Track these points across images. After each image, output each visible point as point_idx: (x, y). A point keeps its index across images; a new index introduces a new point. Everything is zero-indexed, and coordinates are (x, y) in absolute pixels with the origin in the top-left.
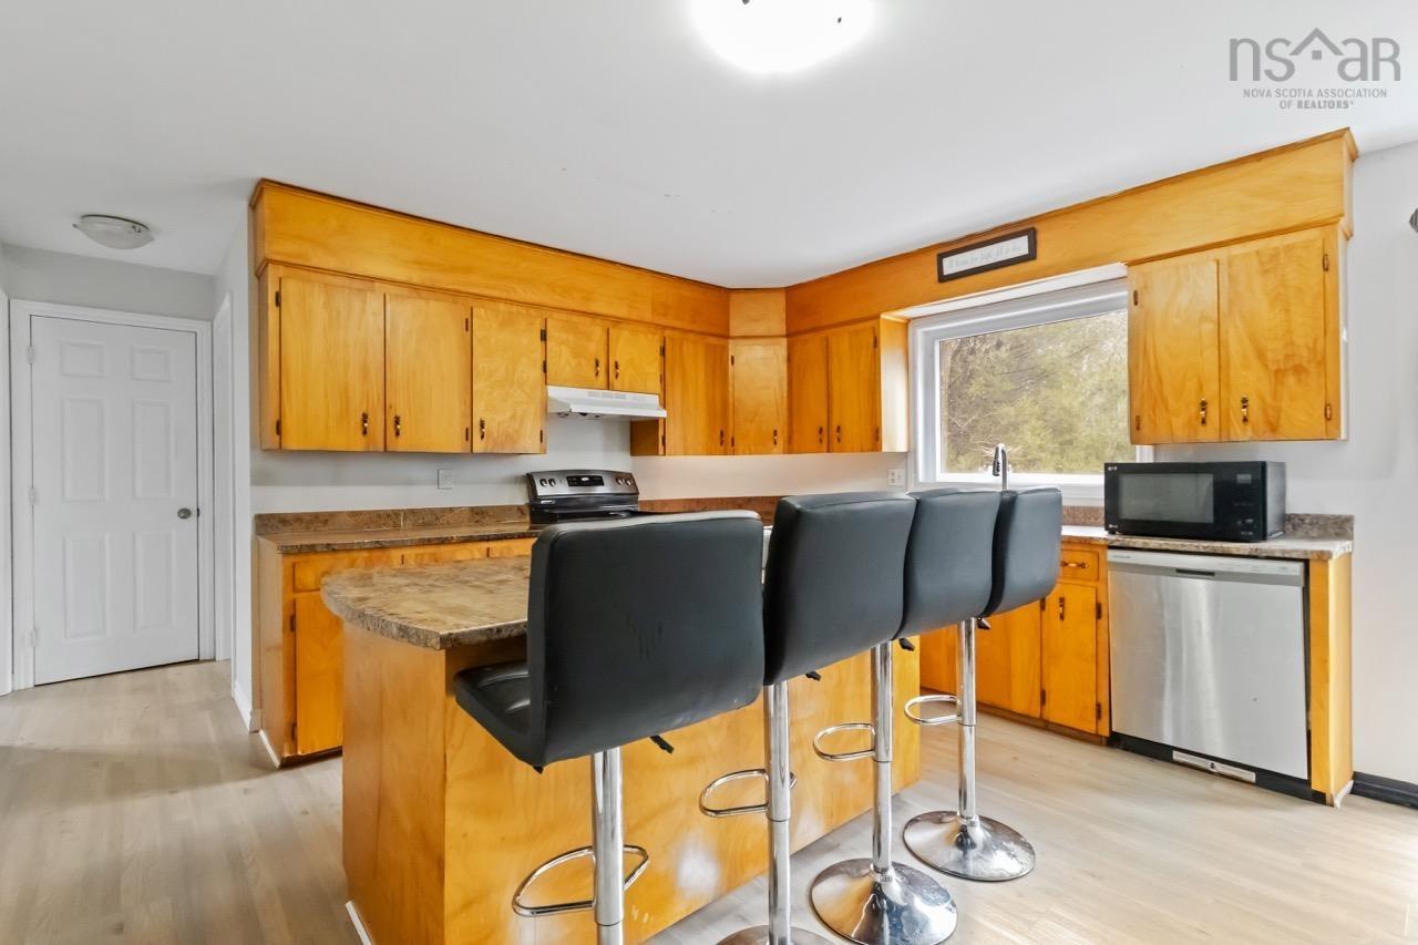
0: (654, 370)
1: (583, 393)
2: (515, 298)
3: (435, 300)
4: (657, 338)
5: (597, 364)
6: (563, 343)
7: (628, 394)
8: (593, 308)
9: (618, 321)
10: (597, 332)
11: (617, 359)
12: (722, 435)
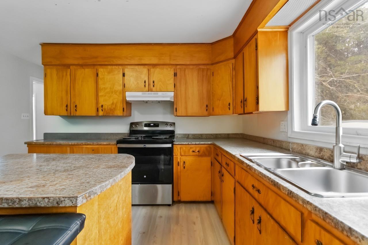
0: (172, 82)
1: (140, 94)
2: (114, 64)
3: (87, 68)
4: (172, 69)
5: (145, 83)
6: (131, 76)
7: (159, 93)
8: (143, 62)
9: (154, 65)
10: (145, 70)
11: (154, 80)
12: (207, 106)
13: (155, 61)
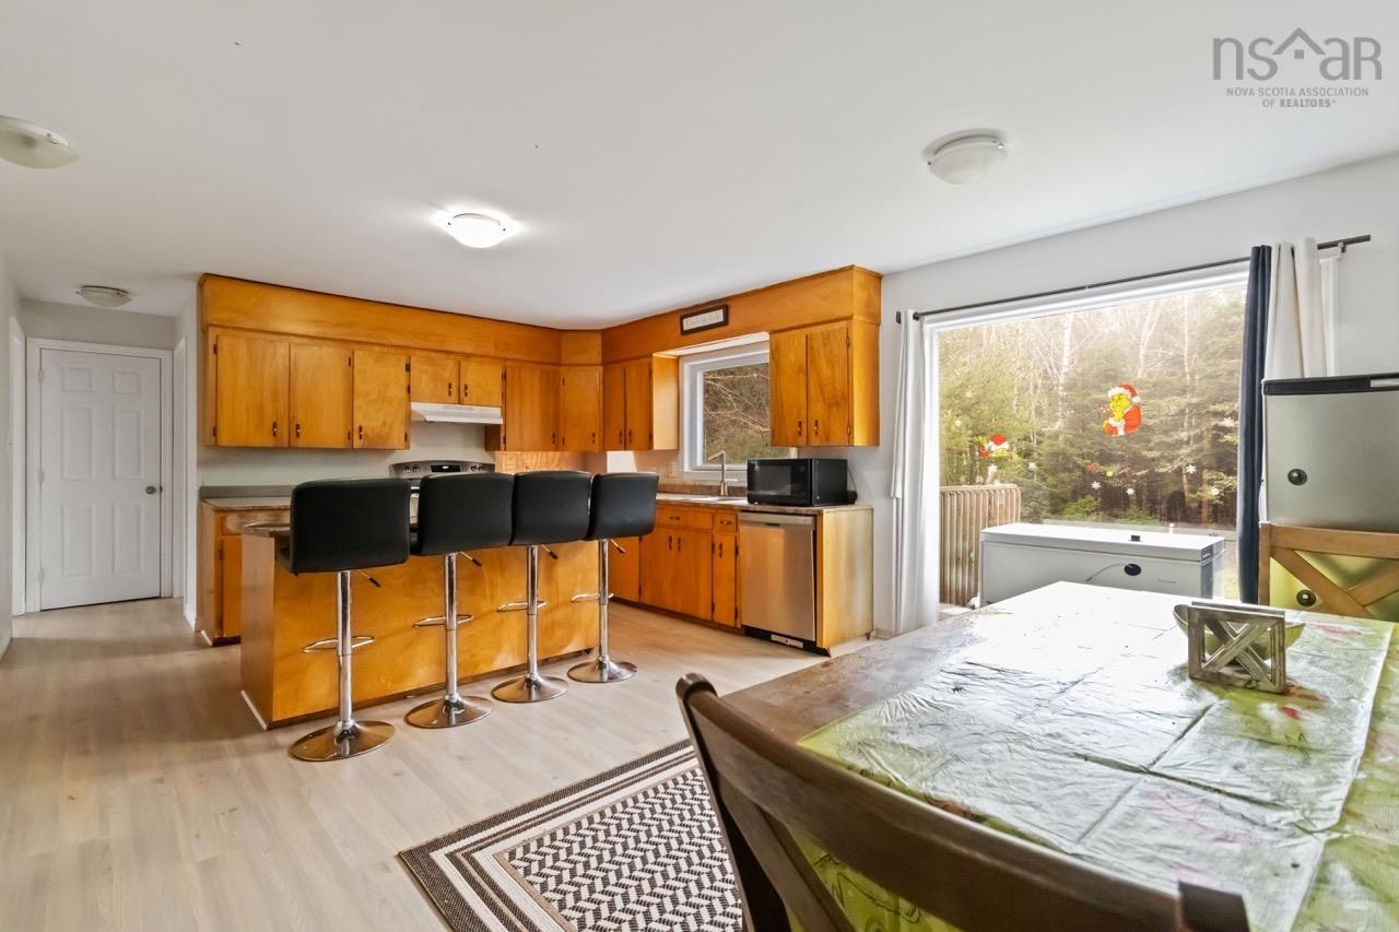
0: (497, 390)
1: (438, 407)
2: (387, 342)
3: (327, 346)
4: (499, 367)
5: (450, 387)
6: (423, 372)
7: (475, 407)
8: (447, 347)
9: (468, 356)
10: (450, 364)
11: (467, 383)
12: (554, 436)
13: (468, 349)
